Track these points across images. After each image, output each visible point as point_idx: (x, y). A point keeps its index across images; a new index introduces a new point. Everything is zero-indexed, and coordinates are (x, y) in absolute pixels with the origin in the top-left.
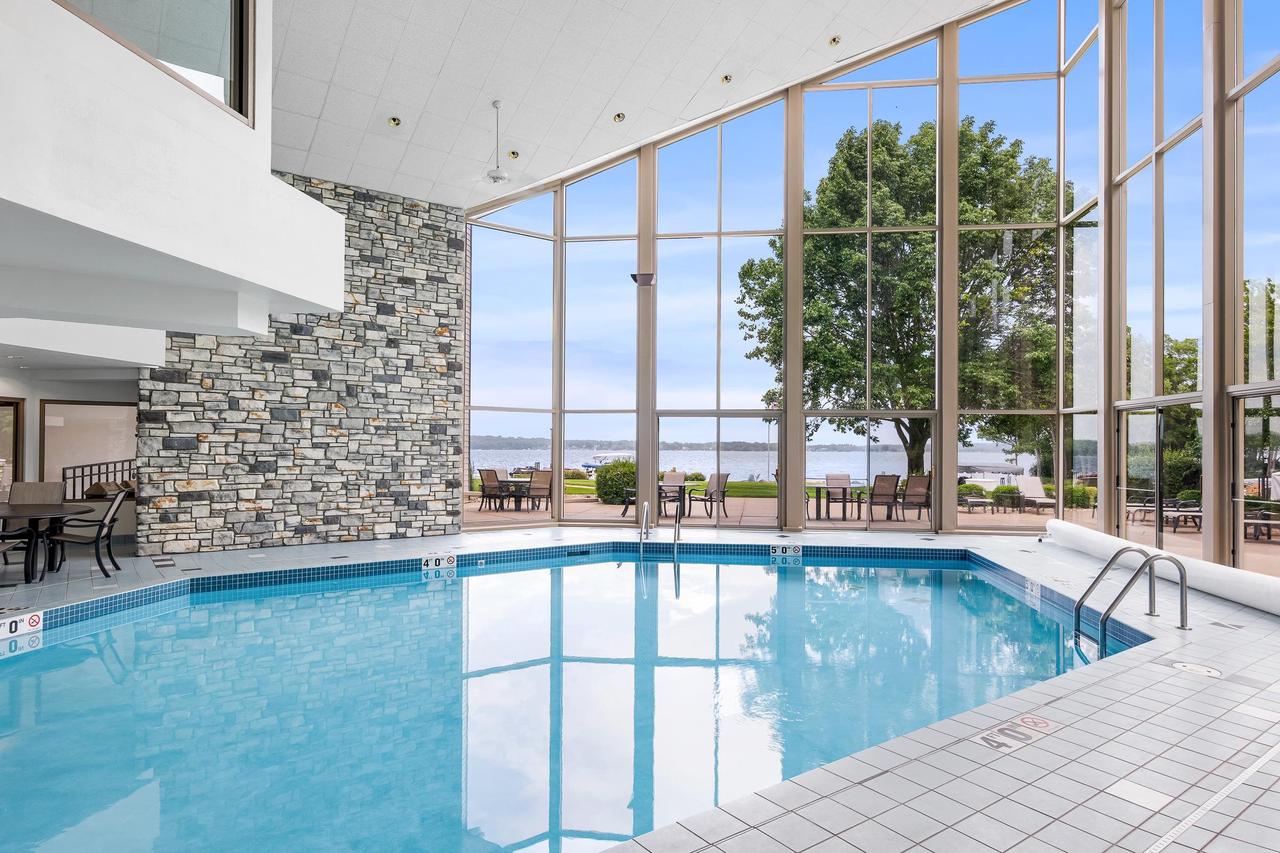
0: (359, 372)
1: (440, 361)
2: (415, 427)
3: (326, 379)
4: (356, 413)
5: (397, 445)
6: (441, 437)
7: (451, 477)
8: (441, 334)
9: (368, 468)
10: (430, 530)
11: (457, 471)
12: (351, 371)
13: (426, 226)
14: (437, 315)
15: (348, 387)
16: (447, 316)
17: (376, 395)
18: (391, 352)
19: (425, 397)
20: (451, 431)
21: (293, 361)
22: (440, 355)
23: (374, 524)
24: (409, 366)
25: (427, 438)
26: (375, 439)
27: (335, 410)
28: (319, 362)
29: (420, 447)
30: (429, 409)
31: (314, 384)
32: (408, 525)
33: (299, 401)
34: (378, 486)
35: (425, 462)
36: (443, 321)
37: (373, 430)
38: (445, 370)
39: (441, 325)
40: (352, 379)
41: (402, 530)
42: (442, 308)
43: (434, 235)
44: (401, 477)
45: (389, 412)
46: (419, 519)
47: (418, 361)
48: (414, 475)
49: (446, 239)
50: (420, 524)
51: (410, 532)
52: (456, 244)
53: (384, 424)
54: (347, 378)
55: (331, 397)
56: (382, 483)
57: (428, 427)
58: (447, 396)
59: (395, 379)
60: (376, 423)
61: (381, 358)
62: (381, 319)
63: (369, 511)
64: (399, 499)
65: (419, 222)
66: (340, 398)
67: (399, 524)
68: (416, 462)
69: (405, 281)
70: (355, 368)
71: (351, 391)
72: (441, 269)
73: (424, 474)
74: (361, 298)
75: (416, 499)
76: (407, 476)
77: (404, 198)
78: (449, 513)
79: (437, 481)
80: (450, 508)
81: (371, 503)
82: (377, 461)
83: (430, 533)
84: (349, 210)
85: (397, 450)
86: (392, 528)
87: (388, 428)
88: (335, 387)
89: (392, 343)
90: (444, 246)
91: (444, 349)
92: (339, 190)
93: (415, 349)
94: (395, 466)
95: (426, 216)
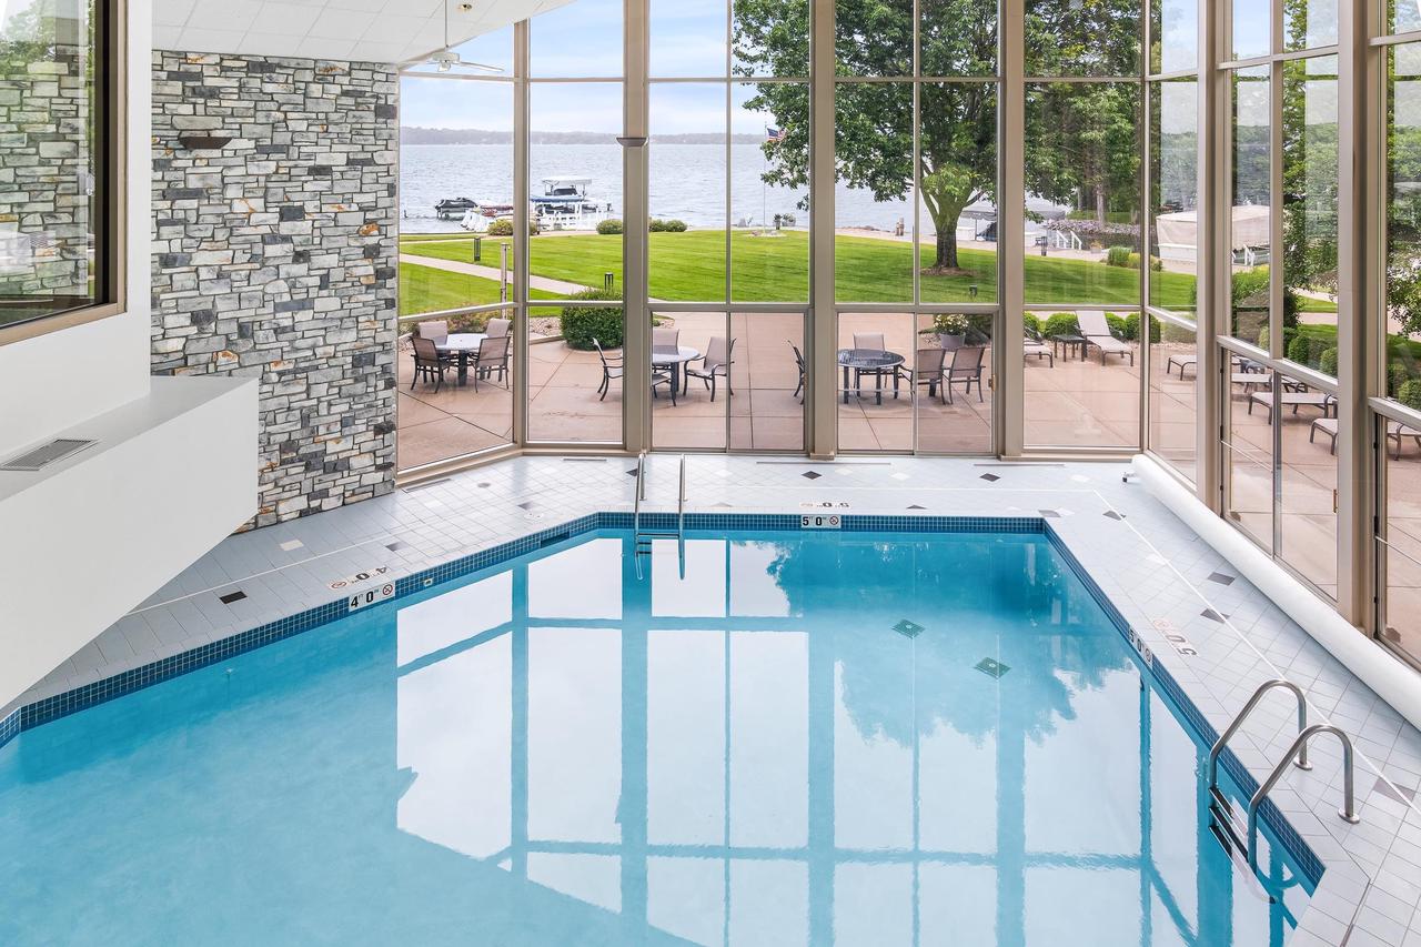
0: (256, 303)
1: (366, 269)
2: (333, 362)
3: (209, 322)
4: (253, 358)
5: (308, 391)
6: (368, 369)
7: (381, 420)
8: (367, 234)
9: (269, 429)
10: (353, 495)
11: (389, 410)
12: (244, 304)
13: (345, 93)
14: (361, 209)
15: (240, 327)
16: (376, 208)
17: (279, 331)
18: (301, 269)
19: (349, 319)
20: (381, 359)
21: (163, 305)
22: (366, 262)
23: (277, 502)
24: (325, 282)
25: (348, 373)
26: (279, 389)
27: (222, 360)
28: (200, 299)
29: (340, 387)
30: (352, 335)
31: (194, 330)
32: (324, 494)
33: (172, 357)
34: (282, 451)
35: (346, 407)
36: (370, 216)
37: (274, 377)
38: (372, 280)
39: (366, 222)
40: (246, 315)
41: (314, 504)
42: (368, 199)
43: (357, 104)
44: (314, 432)
45: (297, 349)
46: (338, 484)
47: (336, 275)
48: (333, 428)
49: (372, 107)
50: (341, 490)
51: (327, 504)
52: (387, 112)
53: (291, 366)
54: (238, 314)
55: (218, 343)
56: (288, 446)
57: (349, 359)
58: (375, 315)
59: (305, 304)
60: (280, 368)
61: (286, 280)
62: (286, 228)
63: (271, 486)
64: (309, 463)
65: (337, 90)
66: (229, 342)
67: (310, 497)
68: (334, 409)
69: (320, 171)
70: (250, 300)
71: (244, 331)
72: (367, 148)
73: (344, 423)
74: (258, 204)
75: (334, 458)
76: (322, 430)
77: (316, 61)
78: (379, 468)
79: (363, 428)
80: (380, 461)
81: (272, 476)
82: (280, 418)
83: (354, 499)
84: (240, 88)
85: (308, 398)
86: (302, 503)
87: (295, 372)
88: (223, 329)
89: (300, 257)
90: (370, 117)
91: (371, 252)
92: (226, 63)
93: (332, 260)
94: (305, 419)
95: (346, 80)
